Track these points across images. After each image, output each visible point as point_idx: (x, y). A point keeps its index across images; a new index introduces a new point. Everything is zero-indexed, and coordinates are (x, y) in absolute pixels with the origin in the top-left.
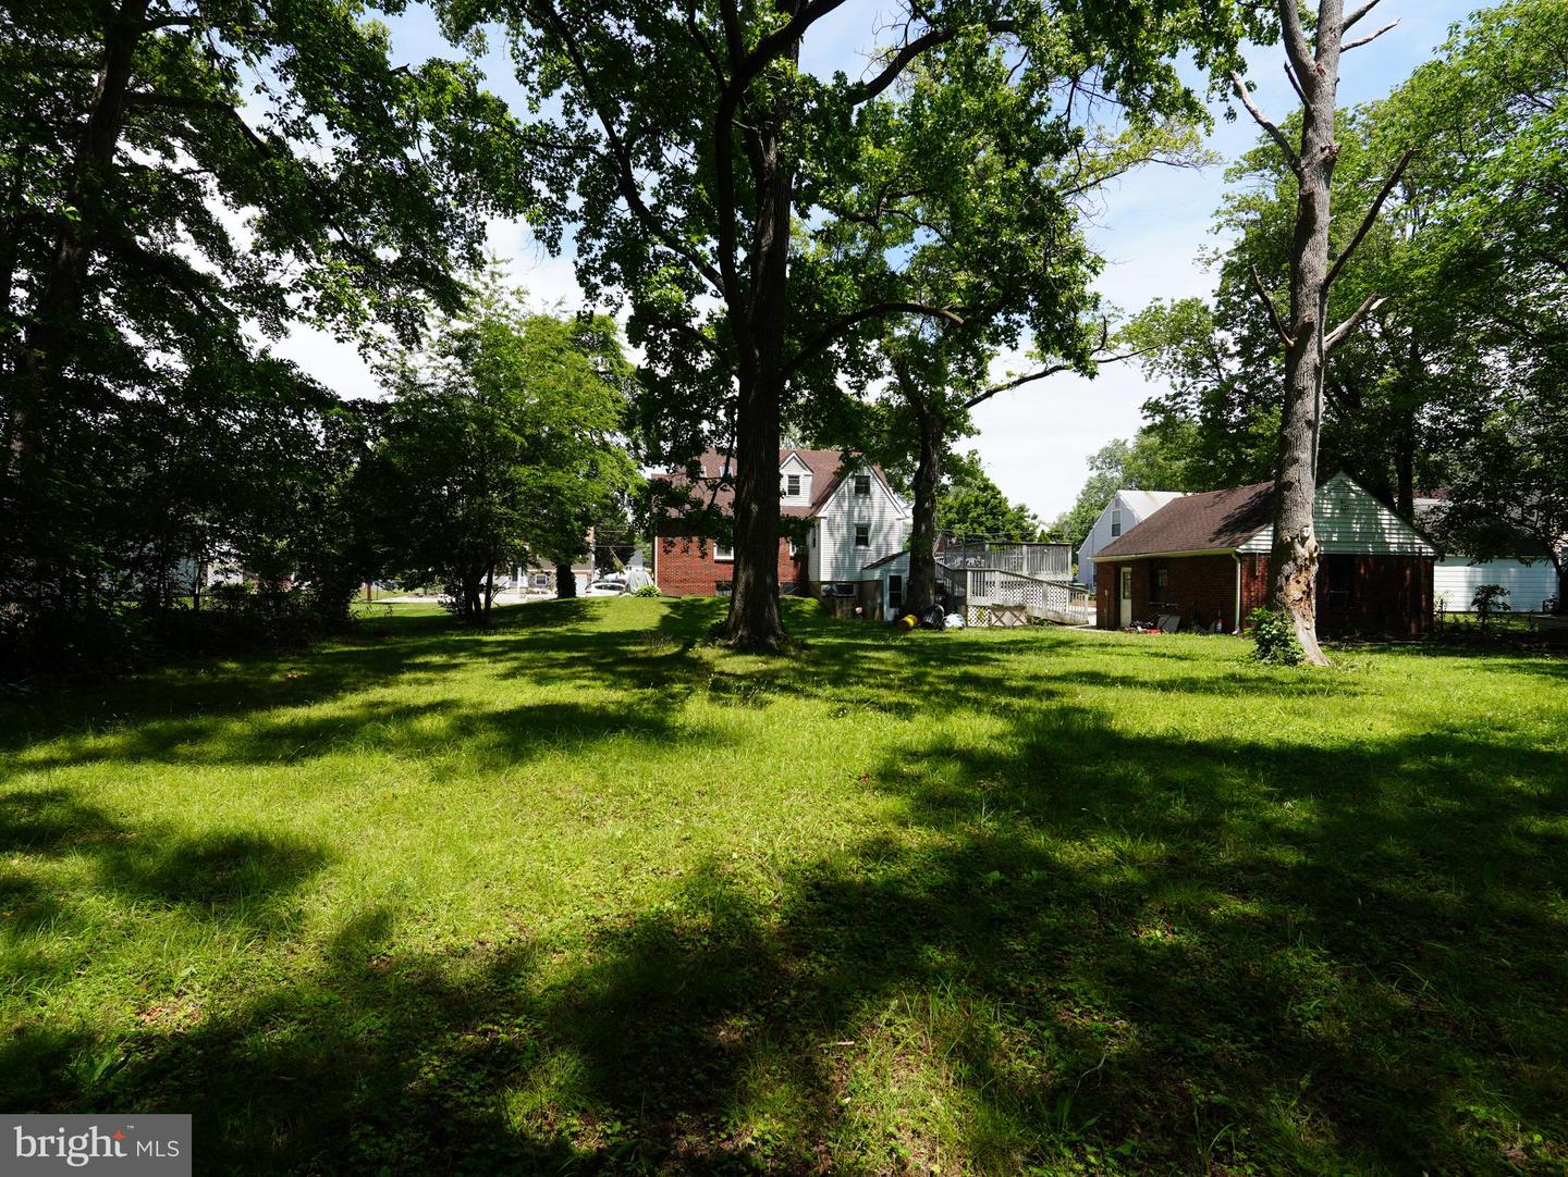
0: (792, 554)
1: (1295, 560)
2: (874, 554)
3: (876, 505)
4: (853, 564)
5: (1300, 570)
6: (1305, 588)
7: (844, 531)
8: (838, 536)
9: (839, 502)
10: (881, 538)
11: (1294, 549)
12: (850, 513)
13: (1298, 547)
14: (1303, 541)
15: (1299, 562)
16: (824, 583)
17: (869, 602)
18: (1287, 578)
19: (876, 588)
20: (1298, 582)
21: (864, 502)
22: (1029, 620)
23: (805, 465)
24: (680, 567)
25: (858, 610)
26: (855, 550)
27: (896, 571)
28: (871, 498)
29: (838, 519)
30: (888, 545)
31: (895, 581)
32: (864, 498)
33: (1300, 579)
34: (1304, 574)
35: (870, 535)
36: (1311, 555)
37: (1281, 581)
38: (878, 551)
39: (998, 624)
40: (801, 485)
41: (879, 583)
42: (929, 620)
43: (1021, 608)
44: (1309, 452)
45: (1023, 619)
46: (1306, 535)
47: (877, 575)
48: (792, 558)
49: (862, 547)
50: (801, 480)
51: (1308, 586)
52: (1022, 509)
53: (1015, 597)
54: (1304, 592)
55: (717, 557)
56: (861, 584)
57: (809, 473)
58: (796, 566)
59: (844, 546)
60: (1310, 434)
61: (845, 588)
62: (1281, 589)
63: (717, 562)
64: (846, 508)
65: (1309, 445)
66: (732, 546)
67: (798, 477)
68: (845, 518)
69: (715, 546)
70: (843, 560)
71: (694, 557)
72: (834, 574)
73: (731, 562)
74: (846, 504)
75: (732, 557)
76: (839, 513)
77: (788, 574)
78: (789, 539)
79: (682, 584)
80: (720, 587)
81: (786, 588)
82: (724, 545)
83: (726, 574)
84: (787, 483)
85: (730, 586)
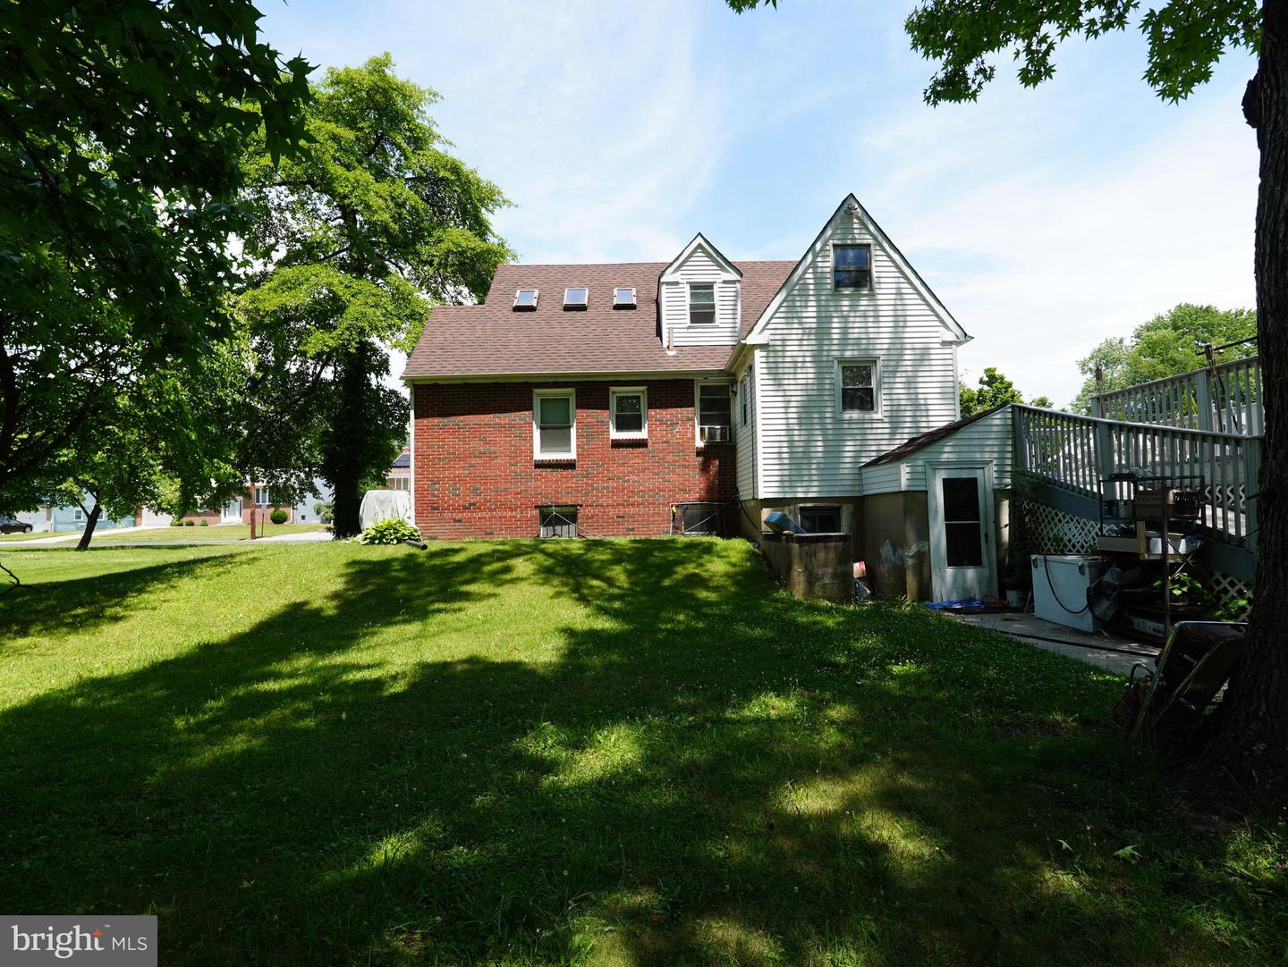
0: (700, 443)
2: (883, 429)
3: (886, 310)
4: (833, 452)
7: (808, 374)
8: (796, 393)
10: (900, 389)
12: (822, 332)
16: (768, 503)
17: (886, 550)
19: (907, 512)
21: (853, 307)
23: (723, 261)
24: (461, 479)
25: (858, 568)
26: (838, 421)
27: (959, 465)
28: (872, 295)
29: (792, 348)
30: (917, 406)
31: (962, 494)
32: (855, 298)
35: (874, 385)
38: (895, 422)
40: (717, 301)
41: (916, 501)
47: (904, 476)
48: (699, 453)
49: (855, 414)
50: (716, 291)
55: (539, 455)
56: (860, 503)
57: (733, 275)
58: (705, 468)
59: (809, 409)
61: (821, 515)
63: (541, 465)
64: (811, 324)
66: (573, 431)
67: (710, 286)
68: (810, 345)
69: (537, 433)
70: (808, 443)
71: (492, 456)
72: (788, 480)
73: (569, 465)
74: (811, 312)
75: (572, 455)
76: (796, 333)
77: (692, 485)
78: (693, 413)
79: (466, 515)
80: (549, 518)
81: (688, 518)
82: (555, 430)
83: (559, 490)
84: (688, 301)
85: (569, 515)
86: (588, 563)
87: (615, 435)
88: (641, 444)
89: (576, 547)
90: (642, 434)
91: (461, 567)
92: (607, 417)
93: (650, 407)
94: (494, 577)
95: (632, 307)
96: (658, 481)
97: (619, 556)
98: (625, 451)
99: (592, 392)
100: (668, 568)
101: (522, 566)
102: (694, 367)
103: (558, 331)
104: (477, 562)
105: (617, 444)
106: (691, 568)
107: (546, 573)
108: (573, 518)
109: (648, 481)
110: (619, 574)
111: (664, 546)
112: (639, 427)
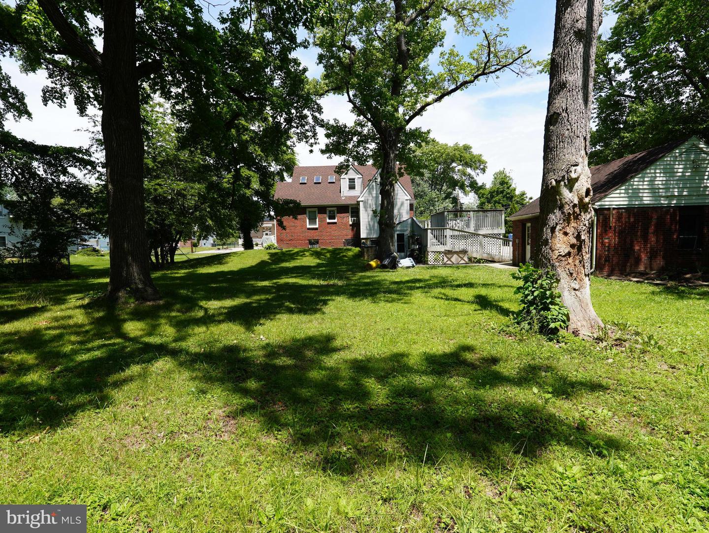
0: (351, 223)
1: (561, 207)
5: (567, 219)
6: (574, 241)
7: (373, 208)
8: (370, 212)
9: (370, 191)
10: (396, 211)
11: (559, 194)
12: (377, 198)
13: (565, 192)
14: (571, 183)
15: (567, 209)
16: (363, 239)
18: (553, 230)
20: (566, 234)
22: (470, 259)
23: (357, 172)
24: (288, 233)
27: (401, 231)
29: (370, 201)
30: (401, 215)
31: (400, 236)
33: (568, 230)
34: (573, 224)
36: (581, 200)
37: (547, 232)
39: (449, 262)
40: (356, 183)
42: (386, 262)
43: (464, 252)
44: (580, 72)
45: (466, 259)
46: (573, 175)
48: (350, 225)
50: (356, 180)
51: (578, 237)
52: (523, 194)
53: (460, 245)
54: (572, 246)
55: (308, 226)
57: (360, 176)
58: (352, 230)
60: (580, 48)
62: (546, 242)
63: (309, 229)
64: (374, 195)
65: (579, 63)
66: (317, 220)
67: (354, 179)
68: (374, 201)
69: (308, 220)
70: (374, 225)
71: (296, 227)
72: (368, 234)
73: (316, 229)
74: (375, 192)
75: (317, 226)
76: (370, 198)
77: (349, 235)
78: (349, 215)
79: (290, 242)
80: (311, 243)
81: (347, 242)
82: (312, 220)
83: (314, 236)
84: (348, 183)
85: (317, 242)
86: (322, 253)
87: (328, 221)
88: (335, 223)
89: (319, 250)
90: (335, 221)
91: (294, 254)
92: (326, 216)
93: (338, 213)
94: (301, 256)
95: (334, 183)
96: (339, 233)
97: (329, 251)
98: (331, 225)
99: (322, 209)
100: (339, 254)
101: (307, 254)
102: (349, 203)
103: (313, 191)
104: (297, 253)
105: (329, 223)
106: (344, 254)
107: (312, 255)
108: (317, 243)
109: (336, 233)
110: (328, 255)
111: (340, 249)
112: (335, 219)
